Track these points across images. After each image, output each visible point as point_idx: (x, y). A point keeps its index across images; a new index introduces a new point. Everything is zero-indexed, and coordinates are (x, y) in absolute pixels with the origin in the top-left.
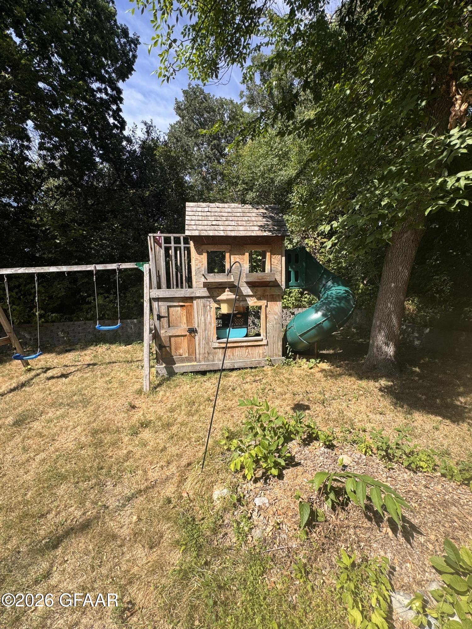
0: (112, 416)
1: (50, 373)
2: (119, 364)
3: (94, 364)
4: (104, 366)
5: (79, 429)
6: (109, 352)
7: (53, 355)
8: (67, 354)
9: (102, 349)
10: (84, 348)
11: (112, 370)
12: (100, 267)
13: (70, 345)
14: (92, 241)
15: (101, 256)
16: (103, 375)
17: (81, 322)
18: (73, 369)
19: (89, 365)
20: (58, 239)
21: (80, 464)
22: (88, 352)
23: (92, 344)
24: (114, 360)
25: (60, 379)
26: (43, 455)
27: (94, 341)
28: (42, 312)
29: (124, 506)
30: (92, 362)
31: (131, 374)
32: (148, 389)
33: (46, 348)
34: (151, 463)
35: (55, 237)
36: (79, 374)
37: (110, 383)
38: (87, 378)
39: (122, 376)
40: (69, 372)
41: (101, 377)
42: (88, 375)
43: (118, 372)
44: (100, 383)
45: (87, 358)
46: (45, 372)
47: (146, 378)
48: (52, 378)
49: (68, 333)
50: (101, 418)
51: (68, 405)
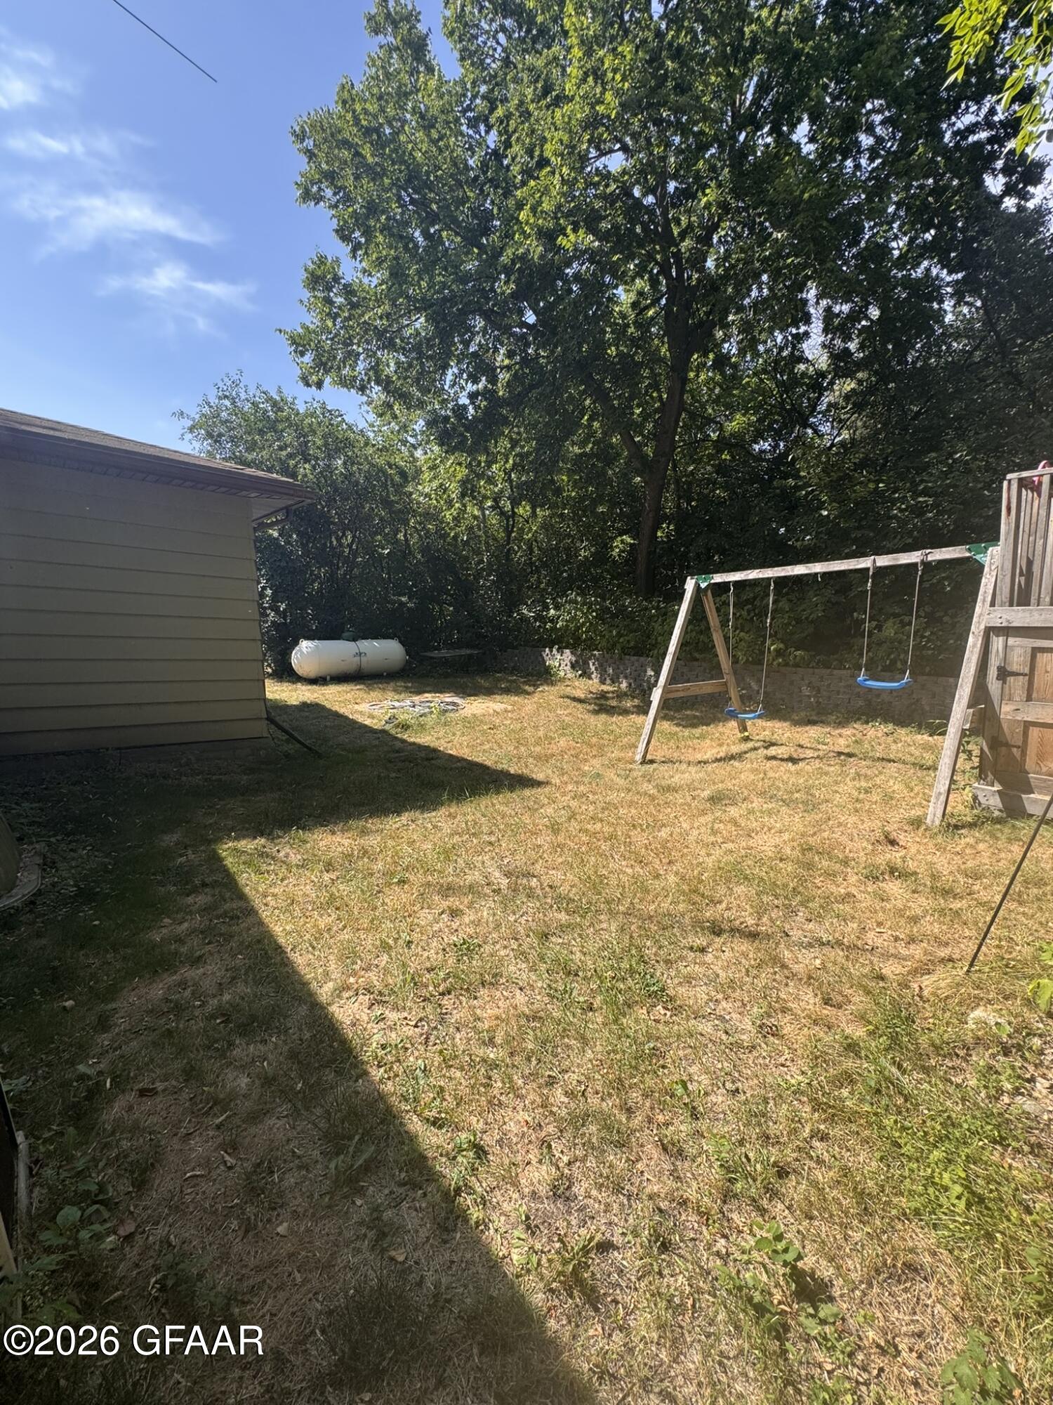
0: (844, 839)
1: (773, 751)
2: (901, 766)
3: (850, 755)
4: (868, 763)
5: (786, 836)
6: (890, 739)
7: (786, 724)
8: (808, 728)
9: (875, 733)
10: (841, 724)
11: (880, 773)
12: (883, 561)
13: (818, 714)
14: (894, 501)
15: (910, 533)
16: (859, 775)
17: (844, 672)
18: (809, 753)
19: (840, 754)
20: (825, 509)
21: (772, 875)
22: (847, 732)
23: (859, 719)
24: (892, 757)
25: (784, 764)
26: (730, 846)
27: (863, 714)
28: (781, 646)
29: (810, 945)
30: (846, 751)
31: (916, 789)
32: (937, 822)
33: (779, 710)
34: (880, 924)
35: (821, 506)
36: (817, 764)
37: (867, 792)
38: (826, 774)
39: (896, 787)
40: (802, 756)
41: (854, 779)
42: (832, 769)
43: (892, 780)
44: (849, 787)
45: (842, 741)
46: (766, 748)
47: (937, 799)
48: (774, 758)
49: (819, 691)
50: (826, 835)
51: (784, 801)
